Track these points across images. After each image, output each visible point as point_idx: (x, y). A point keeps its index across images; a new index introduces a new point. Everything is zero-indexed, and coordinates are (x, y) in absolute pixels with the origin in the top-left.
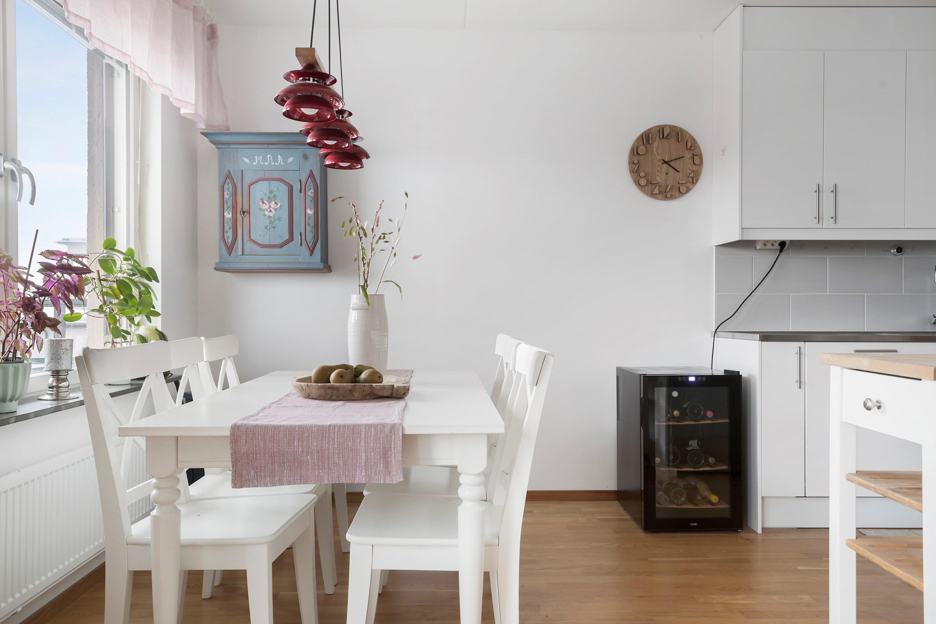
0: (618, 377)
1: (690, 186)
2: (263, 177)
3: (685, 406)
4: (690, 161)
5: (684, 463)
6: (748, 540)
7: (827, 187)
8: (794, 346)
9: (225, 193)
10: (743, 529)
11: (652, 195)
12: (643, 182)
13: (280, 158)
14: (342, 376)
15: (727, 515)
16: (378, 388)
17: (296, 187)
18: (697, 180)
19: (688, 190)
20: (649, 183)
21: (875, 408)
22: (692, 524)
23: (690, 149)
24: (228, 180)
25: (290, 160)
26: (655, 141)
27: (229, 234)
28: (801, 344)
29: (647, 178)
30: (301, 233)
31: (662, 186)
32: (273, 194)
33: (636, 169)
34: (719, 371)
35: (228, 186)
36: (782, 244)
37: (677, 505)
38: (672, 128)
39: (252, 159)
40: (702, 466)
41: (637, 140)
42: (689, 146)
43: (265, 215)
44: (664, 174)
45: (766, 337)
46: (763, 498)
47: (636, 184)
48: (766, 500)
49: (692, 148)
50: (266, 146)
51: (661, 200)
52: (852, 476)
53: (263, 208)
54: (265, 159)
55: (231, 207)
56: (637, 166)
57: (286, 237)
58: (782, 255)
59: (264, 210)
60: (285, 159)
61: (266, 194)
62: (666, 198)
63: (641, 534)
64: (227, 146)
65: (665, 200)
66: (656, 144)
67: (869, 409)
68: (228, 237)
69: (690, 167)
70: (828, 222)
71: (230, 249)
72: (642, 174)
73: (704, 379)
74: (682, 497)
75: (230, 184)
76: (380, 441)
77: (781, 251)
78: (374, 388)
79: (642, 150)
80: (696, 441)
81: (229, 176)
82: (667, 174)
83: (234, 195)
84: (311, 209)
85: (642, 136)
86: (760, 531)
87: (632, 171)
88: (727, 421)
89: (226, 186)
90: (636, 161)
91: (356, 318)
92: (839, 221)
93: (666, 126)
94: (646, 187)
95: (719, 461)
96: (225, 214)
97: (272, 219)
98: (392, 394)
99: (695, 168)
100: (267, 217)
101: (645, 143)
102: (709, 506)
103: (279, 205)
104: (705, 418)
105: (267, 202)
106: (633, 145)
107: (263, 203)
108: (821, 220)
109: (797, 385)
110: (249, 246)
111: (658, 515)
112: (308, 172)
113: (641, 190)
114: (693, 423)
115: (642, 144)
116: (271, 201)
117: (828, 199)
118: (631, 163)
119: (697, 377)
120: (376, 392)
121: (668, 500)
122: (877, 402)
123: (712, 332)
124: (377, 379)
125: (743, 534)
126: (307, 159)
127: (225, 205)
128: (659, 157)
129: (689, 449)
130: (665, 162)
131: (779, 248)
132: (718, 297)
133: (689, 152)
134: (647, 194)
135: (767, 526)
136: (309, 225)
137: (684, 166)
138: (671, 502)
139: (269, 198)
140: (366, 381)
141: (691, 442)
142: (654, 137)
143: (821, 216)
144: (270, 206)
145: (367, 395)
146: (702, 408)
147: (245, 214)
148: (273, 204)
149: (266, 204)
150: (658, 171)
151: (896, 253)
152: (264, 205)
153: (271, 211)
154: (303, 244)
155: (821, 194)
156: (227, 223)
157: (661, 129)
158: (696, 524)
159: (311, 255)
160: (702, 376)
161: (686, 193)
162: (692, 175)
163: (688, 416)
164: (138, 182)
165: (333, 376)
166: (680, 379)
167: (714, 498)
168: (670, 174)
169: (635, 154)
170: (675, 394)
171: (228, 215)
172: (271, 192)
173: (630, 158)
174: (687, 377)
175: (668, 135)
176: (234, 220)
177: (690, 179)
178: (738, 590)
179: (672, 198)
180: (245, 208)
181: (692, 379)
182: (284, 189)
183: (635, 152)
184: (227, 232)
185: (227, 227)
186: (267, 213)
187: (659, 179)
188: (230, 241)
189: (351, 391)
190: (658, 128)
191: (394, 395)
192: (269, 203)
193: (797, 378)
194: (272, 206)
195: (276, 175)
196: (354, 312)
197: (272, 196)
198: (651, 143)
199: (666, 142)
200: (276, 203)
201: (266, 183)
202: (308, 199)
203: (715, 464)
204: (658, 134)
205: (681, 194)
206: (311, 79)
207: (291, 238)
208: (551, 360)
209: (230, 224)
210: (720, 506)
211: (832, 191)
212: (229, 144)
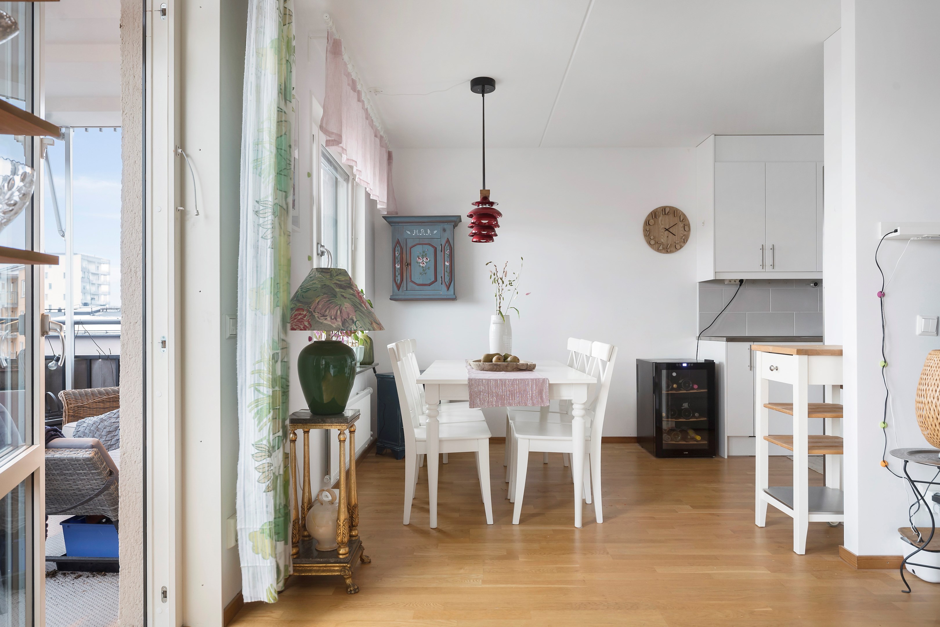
0: (637, 365)
1: (682, 244)
2: (418, 242)
3: (680, 382)
4: (683, 229)
5: (680, 416)
6: (719, 461)
7: (768, 246)
8: (747, 345)
9: (396, 253)
10: (716, 456)
11: (658, 250)
12: (652, 242)
13: (429, 231)
14: (499, 359)
15: (706, 447)
16: (520, 365)
17: (439, 248)
18: (687, 241)
19: (681, 247)
20: (656, 243)
21: (775, 370)
22: (685, 453)
23: (682, 221)
24: (398, 245)
25: (435, 232)
26: (660, 216)
27: (399, 278)
28: (752, 343)
29: (655, 240)
30: (442, 277)
31: (664, 245)
32: (425, 253)
33: (648, 234)
34: (701, 359)
35: (398, 249)
36: (741, 281)
37: (676, 442)
38: (671, 208)
39: (412, 232)
40: (690, 418)
41: (649, 215)
42: (681, 220)
43: (420, 266)
44: (666, 237)
45: (730, 339)
46: (728, 437)
47: (648, 243)
48: (730, 439)
49: (684, 221)
50: (421, 224)
51: (664, 253)
52: (768, 405)
53: (419, 262)
54: (420, 232)
55: (399, 262)
56: (649, 232)
57: (433, 279)
58: (741, 288)
59: (420, 263)
60: (432, 232)
61: (420, 253)
62: (667, 252)
63: (653, 458)
64: (397, 224)
65: (666, 253)
66: (660, 219)
67: (772, 370)
68: (398, 280)
69: (682, 232)
70: (768, 268)
71: (399, 287)
72: (652, 237)
73: (692, 365)
74: (678, 437)
75: (399, 247)
76: (538, 386)
77: (740, 285)
78: (518, 365)
79: (652, 222)
80: (687, 403)
81: (398, 242)
82: (668, 237)
83: (401, 253)
84: (447, 262)
85: (652, 213)
86: (726, 457)
87: (645, 236)
88: (706, 390)
89: (397, 249)
90: (648, 229)
91: (495, 329)
92: (776, 267)
93: (667, 207)
94: (655, 246)
95: (701, 416)
96: (396, 266)
97: (424, 269)
98: (527, 368)
99: (685, 233)
100: (421, 267)
101: (653, 218)
102: (696, 443)
103: (429, 260)
104: (693, 389)
105: (421, 258)
106: (646, 219)
107: (419, 258)
108: (764, 267)
109: (749, 368)
110: (410, 284)
111: (664, 447)
112: (446, 239)
113: (652, 247)
114: (685, 392)
115: (652, 218)
116: (424, 258)
117: (768, 253)
118: (645, 230)
119: (688, 363)
120: (519, 367)
121: (670, 439)
122: (776, 367)
123: (697, 337)
124: (517, 361)
125: (715, 459)
126: (445, 231)
127: (396, 260)
128: (663, 226)
129: (683, 408)
130: (667, 230)
131: (739, 283)
132: (700, 315)
133: (681, 223)
134: (655, 250)
135: (731, 454)
136: (447, 272)
137: (678, 230)
138: (671, 440)
139: (423, 255)
140: (511, 362)
141: (684, 405)
142: (659, 214)
143: (764, 264)
144: (423, 261)
145: (514, 369)
146: (691, 383)
147: (408, 265)
148: (425, 259)
149: (421, 259)
150: (662, 235)
151: (814, 287)
152: (420, 260)
153: (423, 264)
154: (443, 284)
155: (764, 251)
156: (397, 271)
157: (664, 209)
158: (687, 453)
159: (448, 290)
160: (691, 363)
161: (680, 249)
162: (683, 238)
163: (682, 388)
164: (353, 249)
165: (494, 359)
166: (677, 365)
167: (698, 438)
168: (669, 237)
169: (647, 225)
170: (674, 374)
171: (398, 266)
172: (424, 252)
173: (644, 227)
174: (682, 363)
175: (668, 213)
176: (401, 268)
177: (683, 240)
178: (711, 482)
179: (671, 252)
180: (409, 261)
181: (685, 365)
182: (432, 250)
183: (647, 223)
184: (397, 277)
185: (397, 274)
186: (421, 265)
187: (662, 240)
188: (399, 282)
189: (507, 366)
190: (662, 209)
191: (528, 369)
192: (423, 259)
193: (749, 364)
194: (425, 260)
195: (427, 241)
196: (493, 325)
197: (424, 254)
198: (657, 217)
199: (667, 217)
200: (426, 258)
201: (421, 246)
202: (446, 256)
203: (699, 417)
204: (662, 212)
205: (677, 249)
206: (487, 205)
207: (436, 280)
208: (616, 349)
209: (399, 271)
210: (702, 442)
211: (771, 249)
212: (398, 223)
